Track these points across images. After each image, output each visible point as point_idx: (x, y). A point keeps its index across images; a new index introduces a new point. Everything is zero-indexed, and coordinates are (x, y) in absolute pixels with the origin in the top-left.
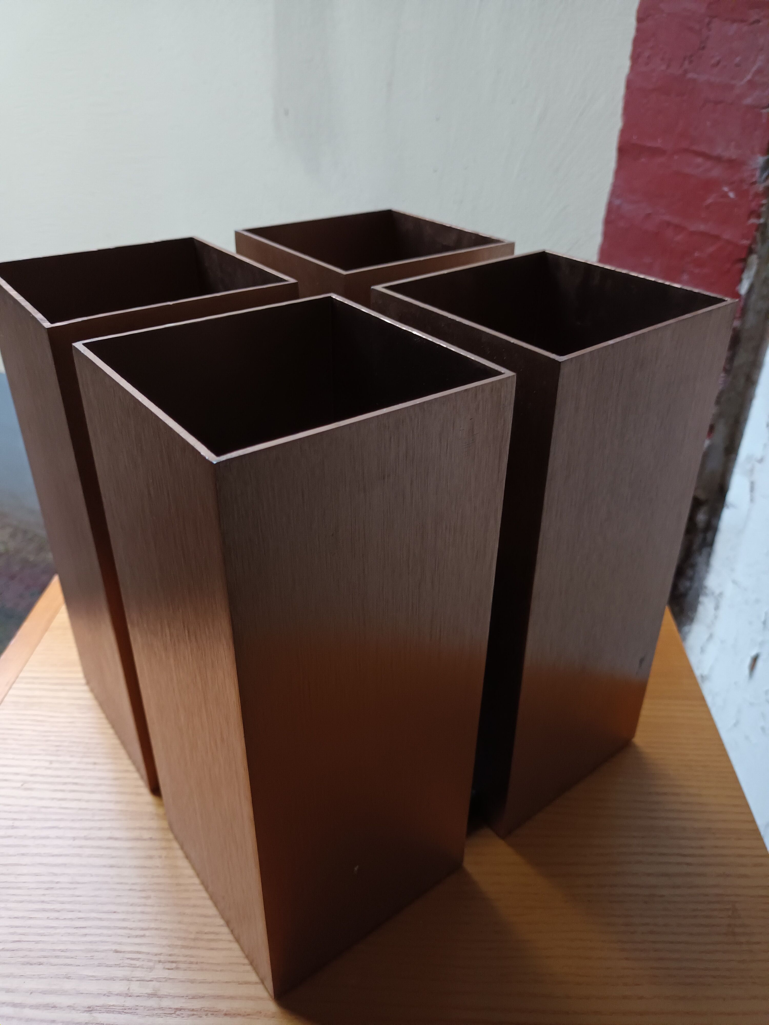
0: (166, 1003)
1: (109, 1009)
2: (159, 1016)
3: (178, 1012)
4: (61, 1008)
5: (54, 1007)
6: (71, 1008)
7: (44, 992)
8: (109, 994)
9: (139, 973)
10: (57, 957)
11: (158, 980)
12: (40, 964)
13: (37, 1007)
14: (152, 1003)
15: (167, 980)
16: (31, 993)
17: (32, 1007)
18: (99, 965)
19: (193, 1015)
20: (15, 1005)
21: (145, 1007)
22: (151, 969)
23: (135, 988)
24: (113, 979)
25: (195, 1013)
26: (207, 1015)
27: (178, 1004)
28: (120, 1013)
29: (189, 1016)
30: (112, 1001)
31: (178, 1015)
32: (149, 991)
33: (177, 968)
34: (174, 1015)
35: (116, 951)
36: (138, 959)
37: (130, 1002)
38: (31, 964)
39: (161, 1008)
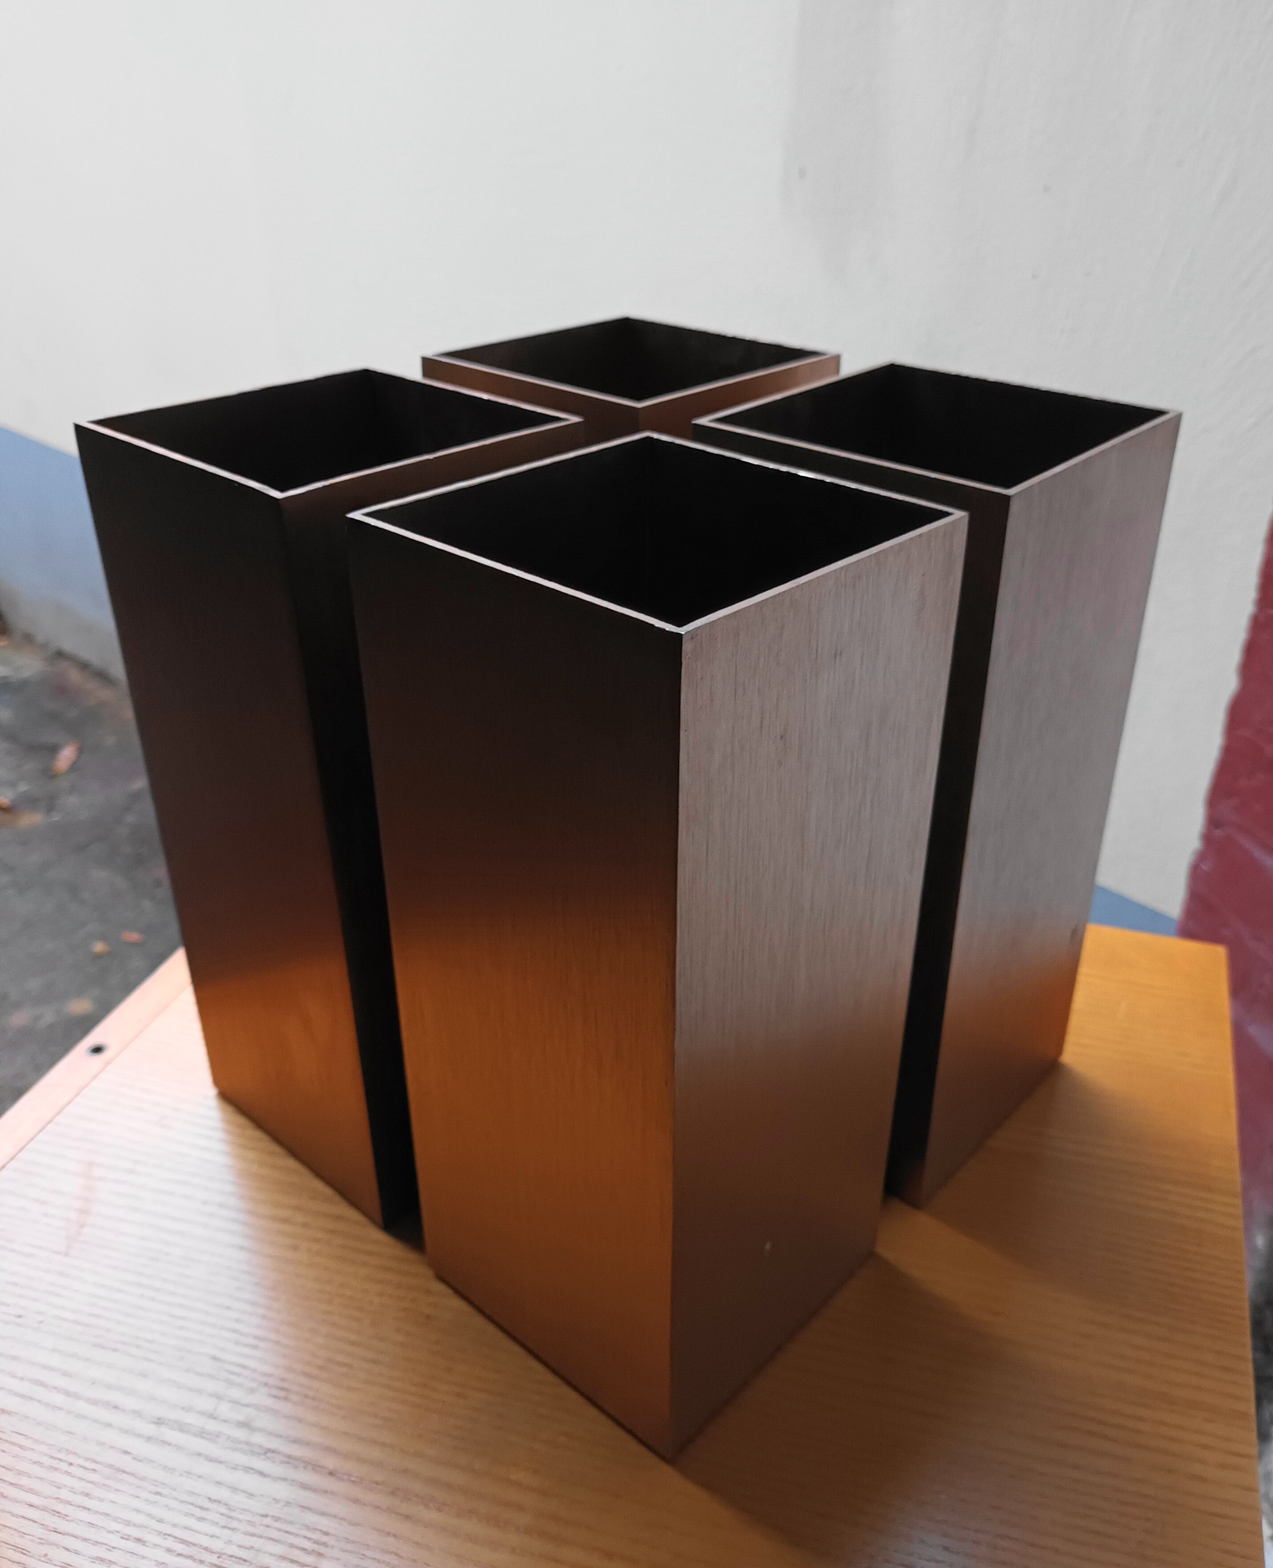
0: (258, 1439)
1: (182, 1428)
2: (243, 1452)
3: (269, 1455)
4: (124, 1410)
5: (116, 1407)
6: (137, 1414)
7: (109, 1386)
8: (188, 1409)
9: (235, 1393)
10: (138, 1347)
11: (257, 1407)
12: (115, 1350)
13: (94, 1402)
14: (241, 1434)
15: (267, 1409)
16: (93, 1383)
17: (89, 1401)
18: (188, 1370)
19: (288, 1463)
20: (68, 1394)
21: (229, 1437)
22: (252, 1391)
23: (225, 1410)
24: (199, 1392)
25: (291, 1461)
26: (305, 1468)
27: (273, 1444)
28: (195, 1435)
29: (282, 1462)
30: (190, 1419)
31: (268, 1458)
32: (241, 1417)
33: (286, 1399)
34: (263, 1457)
35: (214, 1358)
36: (238, 1375)
37: (212, 1426)
38: (104, 1348)
39: (248, 1443)
